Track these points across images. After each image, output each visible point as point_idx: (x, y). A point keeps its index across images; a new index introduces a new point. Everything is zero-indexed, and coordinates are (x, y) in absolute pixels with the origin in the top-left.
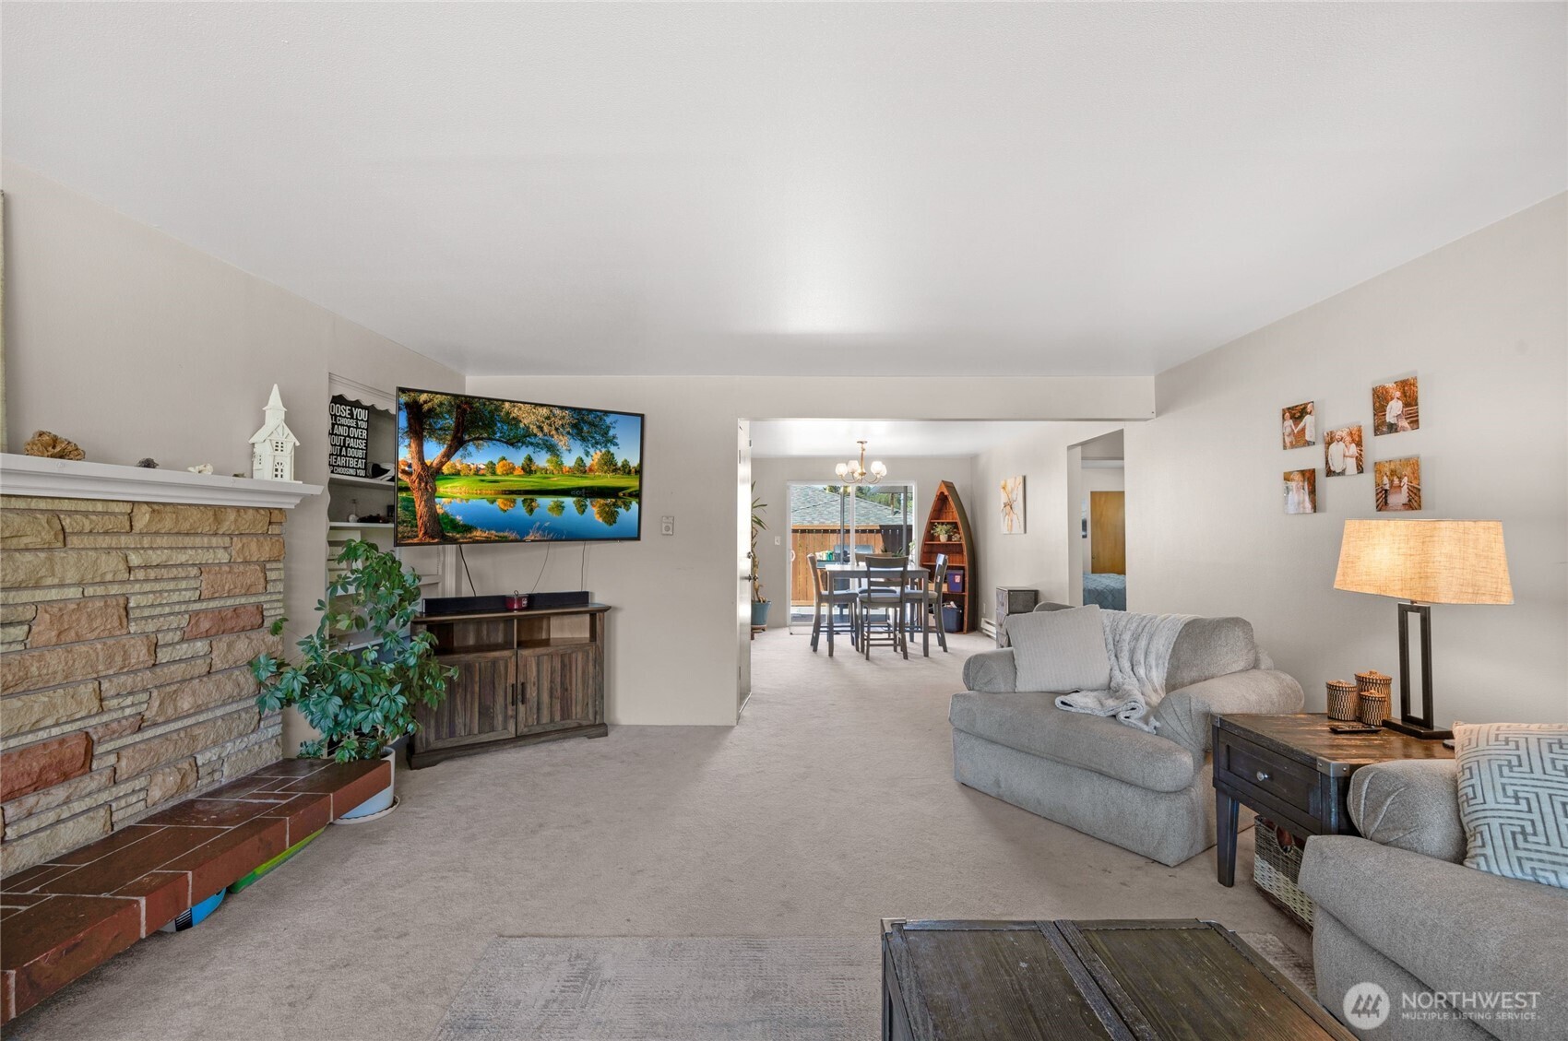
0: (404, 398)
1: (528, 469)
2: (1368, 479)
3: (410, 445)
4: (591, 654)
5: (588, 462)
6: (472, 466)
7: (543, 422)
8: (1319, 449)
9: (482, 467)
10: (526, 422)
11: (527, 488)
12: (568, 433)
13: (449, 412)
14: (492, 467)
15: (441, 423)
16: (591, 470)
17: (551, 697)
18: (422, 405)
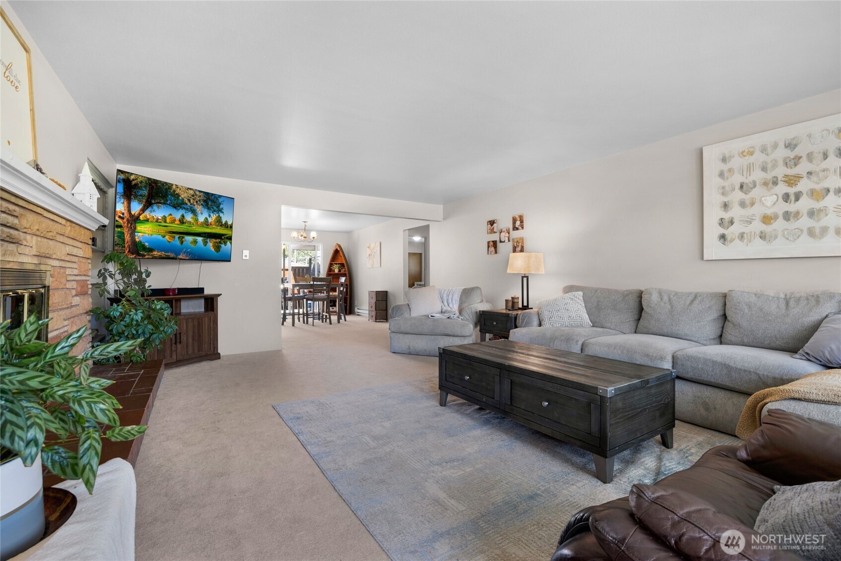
0: (122, 176)
1: (182, 221)
2: (511, 244)
3: (124, 202)
4: (212, 318)
5: (210, 220)
6: (155, 217)
7: (191, 198)
8: (498, 234)
9: (160, 218)
10: (183, 196)
11: (181, 231)
12: (202, 204)
13: (145, 187)
14: (164, 218)
15: (141, 192)
16: (211, 224)
17: (193, 340)
18: (132, 181)
